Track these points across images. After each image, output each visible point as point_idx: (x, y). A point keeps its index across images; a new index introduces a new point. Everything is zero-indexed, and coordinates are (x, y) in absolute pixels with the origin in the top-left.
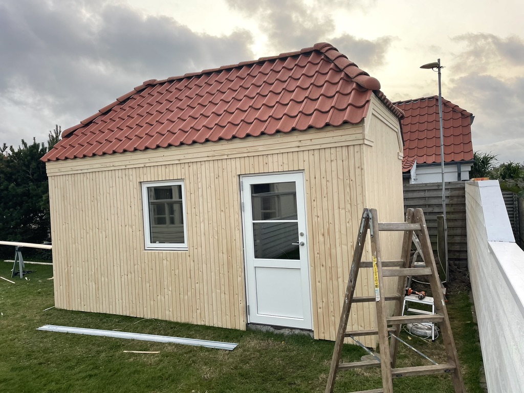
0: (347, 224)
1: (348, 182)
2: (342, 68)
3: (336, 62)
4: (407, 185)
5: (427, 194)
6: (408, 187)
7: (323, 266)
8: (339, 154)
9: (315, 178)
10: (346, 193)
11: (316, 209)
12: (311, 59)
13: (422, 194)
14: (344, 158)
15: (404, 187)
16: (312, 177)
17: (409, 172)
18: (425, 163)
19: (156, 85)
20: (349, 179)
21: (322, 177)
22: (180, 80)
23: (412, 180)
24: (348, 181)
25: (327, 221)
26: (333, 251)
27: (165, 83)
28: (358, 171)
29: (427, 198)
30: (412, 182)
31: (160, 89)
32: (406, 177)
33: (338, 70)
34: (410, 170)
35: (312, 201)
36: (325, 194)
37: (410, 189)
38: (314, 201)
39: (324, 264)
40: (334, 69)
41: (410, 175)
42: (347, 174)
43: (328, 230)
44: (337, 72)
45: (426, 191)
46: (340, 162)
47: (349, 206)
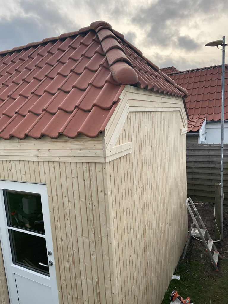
0: (92, 257)
1: (91, 208)
5: (211, 153)
7: (69, 294)
8: (80, 170)
9: (57, 195)
10: (89, 220)
11: (59, 230)
13: (206, 153)
14: (86, 177)
16: (54, 194)
18: (213, 120)
20: (92, 204)
21: (64, 196)
23: (201, 136)
24: (90, 206)
25: (72, 248)
26: (79, 282)
28: (101, 195)
29: (210, 156)
32: (196, 135)
34: (199, 130)
35: (56, 221)
36: (67, 217)
38: (58, 221)
39: (71, 293)
41: (199, 134)
42: (90, 198)
43: (73, 257)
45: (210, 150)
46: (81, 181)
47: (92, 236)
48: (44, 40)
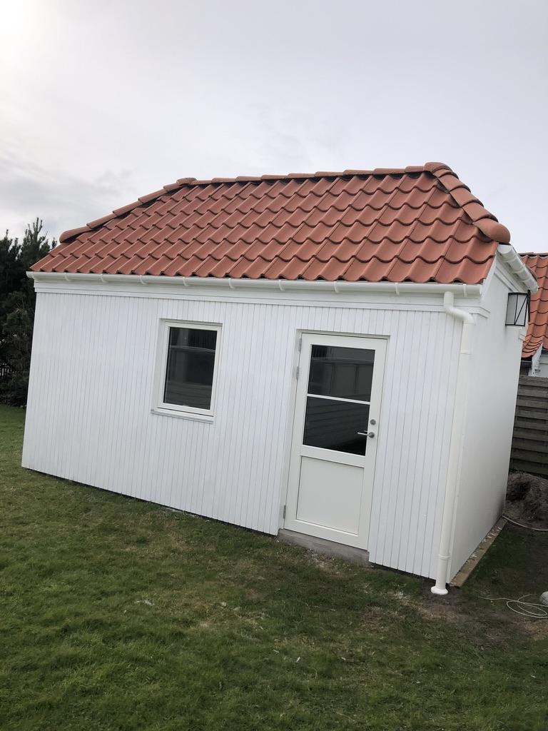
2: (461, 202)
3: (454, 194)
4: (525, 377)
6: (526, 380)
12: (419, 184)
15: (520, 379)
17: (530, 358)
19: (195, 186)
21: (413, 350)
22: (229, 184)
23: (533, 370)
27: (208, 185)
30: (532, 374)
31: (199, 193)
32: (526, 365)
33: (454, 205)
34: (531, 356)
37: (529, 384)
40: (450, 203)
41: (531, 363)
44: (454, 207)
48: (346, 171)
